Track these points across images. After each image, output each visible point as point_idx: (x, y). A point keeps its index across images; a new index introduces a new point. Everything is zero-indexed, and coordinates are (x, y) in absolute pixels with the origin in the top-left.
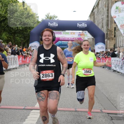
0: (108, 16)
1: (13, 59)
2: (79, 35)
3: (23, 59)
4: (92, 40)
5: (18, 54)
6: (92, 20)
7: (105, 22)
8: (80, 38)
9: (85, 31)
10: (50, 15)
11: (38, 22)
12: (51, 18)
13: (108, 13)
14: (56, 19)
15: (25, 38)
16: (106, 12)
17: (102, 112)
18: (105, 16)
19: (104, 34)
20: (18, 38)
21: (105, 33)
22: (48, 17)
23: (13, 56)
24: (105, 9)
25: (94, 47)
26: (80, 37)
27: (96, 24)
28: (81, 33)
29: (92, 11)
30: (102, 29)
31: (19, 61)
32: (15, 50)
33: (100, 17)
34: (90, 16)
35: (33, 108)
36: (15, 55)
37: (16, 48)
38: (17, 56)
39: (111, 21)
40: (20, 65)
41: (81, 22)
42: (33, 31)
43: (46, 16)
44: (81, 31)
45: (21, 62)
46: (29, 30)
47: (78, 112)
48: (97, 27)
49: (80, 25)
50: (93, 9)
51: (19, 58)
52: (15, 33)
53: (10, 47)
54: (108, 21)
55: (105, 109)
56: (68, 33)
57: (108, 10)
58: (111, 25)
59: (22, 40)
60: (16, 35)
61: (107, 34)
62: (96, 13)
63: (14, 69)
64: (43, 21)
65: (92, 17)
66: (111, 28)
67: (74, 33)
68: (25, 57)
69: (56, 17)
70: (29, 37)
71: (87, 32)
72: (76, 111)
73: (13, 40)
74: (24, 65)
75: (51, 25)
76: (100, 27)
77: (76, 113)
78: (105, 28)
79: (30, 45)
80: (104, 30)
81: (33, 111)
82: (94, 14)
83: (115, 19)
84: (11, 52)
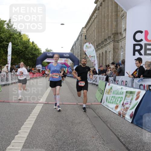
0: (81, 51)
2: (65, 61)
3: (33, 75)
4: (72, 63)
5: (29, 71)
6: (72, 53)
7: (79, 54)
8: (65, 63)
10: (48, 49)
11: (41, 53)
12: (49, 51)
13: (81, 49)
14: (52, 52)
15: (33, 62)
16: (80, 48)
17: (77, 104)
18: (79, 51)
19: (79, 60)
20: (30, 63)
21: (80, 60)
22: (47, 51)
24: (79, 47)
25: (73, 68)
26: (65, 62)
27: (74, 55)
28: (66, 60)
29: (72, 48)
30: (78, 58)
31: (30, 75)
33: (77, 51)
34: (71, 50)
35: (38, 102)
39: (83, 54)
40: (31, 78)
41: (66, 54)
42: (38, 58)
43: (46, 50)
45: (31, 76)
46: (36, 58)
48: (75, 57)
49: (65, 55)
50: (73, 46)
51: (30, 74)
54: (81, 53)
55: (79, 103)
57: (81, 47)
58: (83, 55)
61: (81, 60)
62: (74, 49)
64: (44, 53)
65: (72, 51)
66: (83, 57)
67: (62, 60)
69: (52, 51)
71: (69, 59)
72: (63, 104)
73: (27, 64)
74: (33, 78)
75: (49, 55)
76: (76, 56)
77: (63, 105)
79: (36, 66)
80: (79, 58)
81: (38, 104)
83: (86, 52)
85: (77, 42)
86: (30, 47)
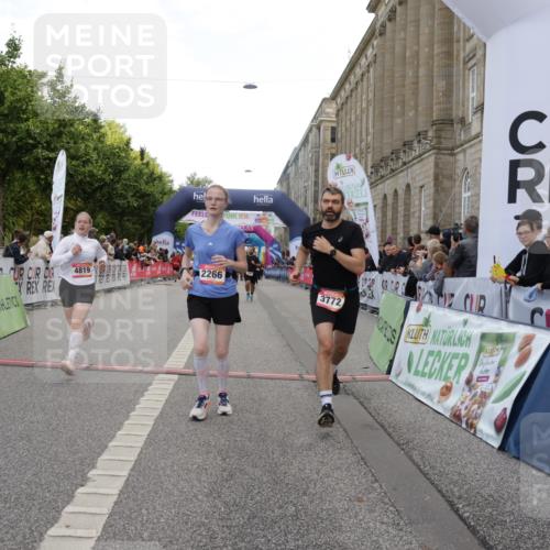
0: (316, 183)
1: (118, 269)
2: (256, 220)
4: (283, 230)
5: (128, 256)
6: (284, 190)
7: (310, 194)
8: (259, 227)
9: (269, 213)
10: (196, 178)
11: (171, 191)
12: (198, 183)
13: (317, 176)
15: (143, 225)
16: (312, 174)
17: (302, 379)
18: (310, 183)
19: (309, 219)
20: (129, 225)
21: (311, 216)
22: (192, 182)
23: (117, 262)
24: (311, 169)
25: (287, 245)
26: (258, 224)
27: (293, 198)
28: (261, 216)
29: (285, 172)
30: (305, 210)
31: (131, 271)
32: (122, 250)
33: (302, 184)
34: (280, 182)
35: (160, 369)
36: (122, 259)
37: (126, 247)
38: (126, 262)
40: (133, 282)
41: (260, 193)
42: (160, 209)
43: (189, 179)
44: (261, 212)
45: (135, 274)
46: (151, 209)
47: (253, 378)
48: (293, 205)
49: (260, 200)
50: (287, 167)
51: (131, 267)
52: (122, 214)
53: (113, 242)
55: (308, 373)
56: (234, 216)
57: (317, 171)
59: (136, 229)
60: (126, 218)
62: (292, 176)
63: (119, 288)
64: (182, 190)
65: (285, 184)
67: (246, 216)
68: (144, 265)
69: (210, 181)
70: (152, 223)
71: (273, 214)
72: (249, 377)
73: (118, 229)
74: (142, 281)
75: (199, 197)
76: (300, 204)
77: (249, 381)
78: (311, 206)
79: (154, 239)
80: (309, 211)
81: (160, 376)
82: (288, 178)
84: (113, 252)
85: (301, 154)
86: (132, 168)
